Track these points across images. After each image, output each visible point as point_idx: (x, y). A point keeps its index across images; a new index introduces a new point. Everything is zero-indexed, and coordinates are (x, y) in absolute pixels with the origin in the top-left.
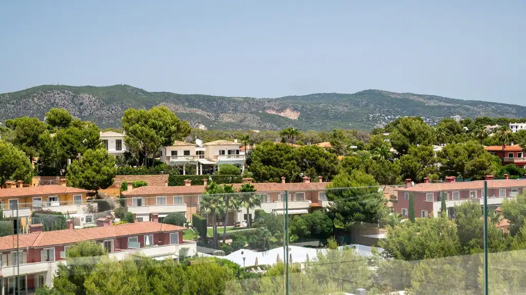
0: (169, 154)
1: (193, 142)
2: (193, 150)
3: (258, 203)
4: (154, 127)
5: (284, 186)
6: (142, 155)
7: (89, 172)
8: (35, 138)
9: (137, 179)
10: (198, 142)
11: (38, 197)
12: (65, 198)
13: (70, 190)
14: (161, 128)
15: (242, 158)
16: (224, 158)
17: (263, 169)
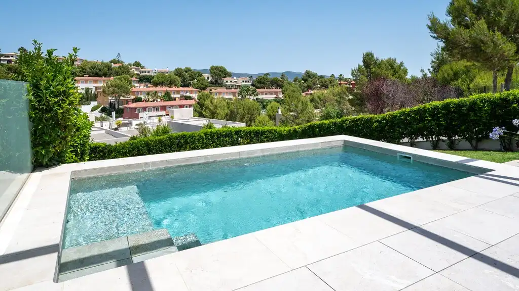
0: (225, 82)
1: (233, 78)
2: (233, 81)
3: (257, 95)
4: (220, 71)
5: (266, 90)
6: (216, 81)
7: (199, 84)
8: (180, 74)
9: (215, 88)
10: (235, 78)
11: (182, 91)
12: (191, 92)
13: (193, 89)
14: (223, 72)
15: (250, 83)
16: (244, 83)
17: (259, 85)
